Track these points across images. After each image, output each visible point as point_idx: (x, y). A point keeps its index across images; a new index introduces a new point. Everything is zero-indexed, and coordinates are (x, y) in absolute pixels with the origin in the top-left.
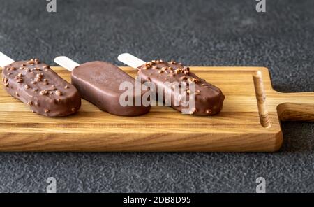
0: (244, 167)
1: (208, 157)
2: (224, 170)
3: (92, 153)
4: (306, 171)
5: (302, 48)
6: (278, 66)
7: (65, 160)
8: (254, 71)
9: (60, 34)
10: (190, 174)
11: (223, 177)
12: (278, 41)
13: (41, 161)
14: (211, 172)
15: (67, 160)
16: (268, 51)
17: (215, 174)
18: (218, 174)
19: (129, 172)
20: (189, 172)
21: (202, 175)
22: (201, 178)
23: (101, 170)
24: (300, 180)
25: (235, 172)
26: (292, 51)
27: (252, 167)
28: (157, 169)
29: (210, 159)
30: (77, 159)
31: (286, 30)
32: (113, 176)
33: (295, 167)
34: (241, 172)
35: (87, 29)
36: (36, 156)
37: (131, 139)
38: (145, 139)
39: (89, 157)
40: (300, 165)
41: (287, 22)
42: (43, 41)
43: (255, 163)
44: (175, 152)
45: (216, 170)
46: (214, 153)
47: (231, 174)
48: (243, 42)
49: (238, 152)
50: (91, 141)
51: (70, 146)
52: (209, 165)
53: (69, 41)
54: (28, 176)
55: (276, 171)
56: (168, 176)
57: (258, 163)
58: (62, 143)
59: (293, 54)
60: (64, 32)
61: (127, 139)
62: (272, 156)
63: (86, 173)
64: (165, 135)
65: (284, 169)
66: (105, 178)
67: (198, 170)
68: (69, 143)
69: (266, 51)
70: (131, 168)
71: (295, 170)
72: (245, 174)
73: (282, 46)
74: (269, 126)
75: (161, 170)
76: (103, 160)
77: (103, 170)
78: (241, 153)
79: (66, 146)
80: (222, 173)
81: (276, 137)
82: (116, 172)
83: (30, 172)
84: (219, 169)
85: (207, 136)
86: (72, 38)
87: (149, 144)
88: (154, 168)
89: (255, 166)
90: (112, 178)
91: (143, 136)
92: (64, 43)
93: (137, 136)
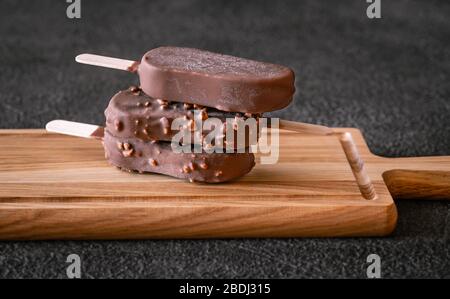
0: (342, 256)
1: (285, 244)
2: (311, 260)
3: (105, 241)
4: (437, 260)
5: (401, 112)
6: (370, 134)
7: (63, 250)
8: (340, 134)
9: (34, 99)
10: (261, 266)
11: (312, 269)
12: (364, 105)
13: (26, 252)
14: (292, 263)
15: (67, 250)
16: (352, 117)
17: (299, 265)
18: (304, 265)
19: (165, 264)
20: (259, 263)
21: (280, 266)
22: (279, 270)
23: (121, 262)
24: (430, 271)
25: (329, 262)
26: (387, 116)
27: (354, 255)
28: (209, 260)
29: (288, 246)
30: (82, 249)
31: (374, 92)
32: (142, 269)
33: (420, 254)
34: (339, 262)
35: (75, 92)
36: (16, 246)
37: (167, 217)
38: (186, 216)
39: (101, 247)
40: (426, 252)
41: (372, 83)
42: (9, 107)
43: (358, 251)
44: (233, 239)
45: (299, 259)
46: (292, 239)
47: (324, 264)
48: (313, 106)
49: (330, 238)
50: (103, 221)
51: (71, 229)
52: (287, 255)
53: (50, 106)
54: (8, 271)
55: (393, 259)
56: (227, 269)
57: (362, 251)
58: (58, 225)
59: (389, 120)
60: (40, 96)
61: (159, 217)
62: (382, 242)
63: (99, 266)
64: (218, 210)
65: (403, 257)
66: (130, 272)
67: (272, 261)
68: (68, 225)
69: (349, 117)
70: (168, 259)
71: (420, 258)
72: (345, 264)
73: (370, 111)
74: (376, 198)
75: (215, 261)
76: (122, 249)
77: (124, 263)
78: (334, 238)
79: (65, 229)
80: (309, 264)
81: (387, 212)
82: (145, 265)
83: (10, 266)
84: (304, 258)
85: (283, 211)
86: (53, 103)
87: (193, 226)
88: (203, 259)
89: (358, 254)
90: (140, 272)
91: (184, 213)
92: (41, 109)
93: (175, 212)
